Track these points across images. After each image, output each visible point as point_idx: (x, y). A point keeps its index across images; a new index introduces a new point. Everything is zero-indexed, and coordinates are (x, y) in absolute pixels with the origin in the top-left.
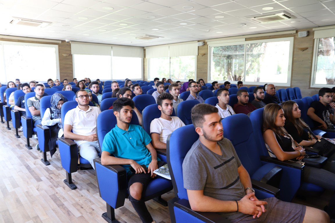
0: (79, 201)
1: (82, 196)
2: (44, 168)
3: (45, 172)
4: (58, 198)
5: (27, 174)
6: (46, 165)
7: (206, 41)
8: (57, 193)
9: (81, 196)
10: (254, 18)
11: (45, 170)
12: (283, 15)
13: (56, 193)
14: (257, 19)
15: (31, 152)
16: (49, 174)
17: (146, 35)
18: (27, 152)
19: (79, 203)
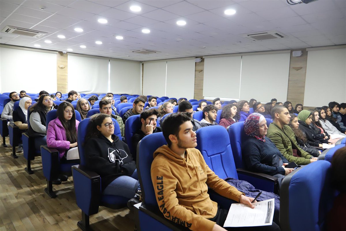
0: (57, 209)
1: (61, 204)
2: (26, 177)
3: (28, 180)
4: (36, 206)
5: (8, 182)
6: (29, 174)
7: (203, 58)
8: (36, 201)
9: (59, 204)
10: (248, 36)
11: (28, 178)
12: (275, 34)
13: (34, 201)
14: (251, 37)
15: (16, 161)
16: (30, 183)
17: (143, 49)
18: (12, 161)
19: (57, 211)
